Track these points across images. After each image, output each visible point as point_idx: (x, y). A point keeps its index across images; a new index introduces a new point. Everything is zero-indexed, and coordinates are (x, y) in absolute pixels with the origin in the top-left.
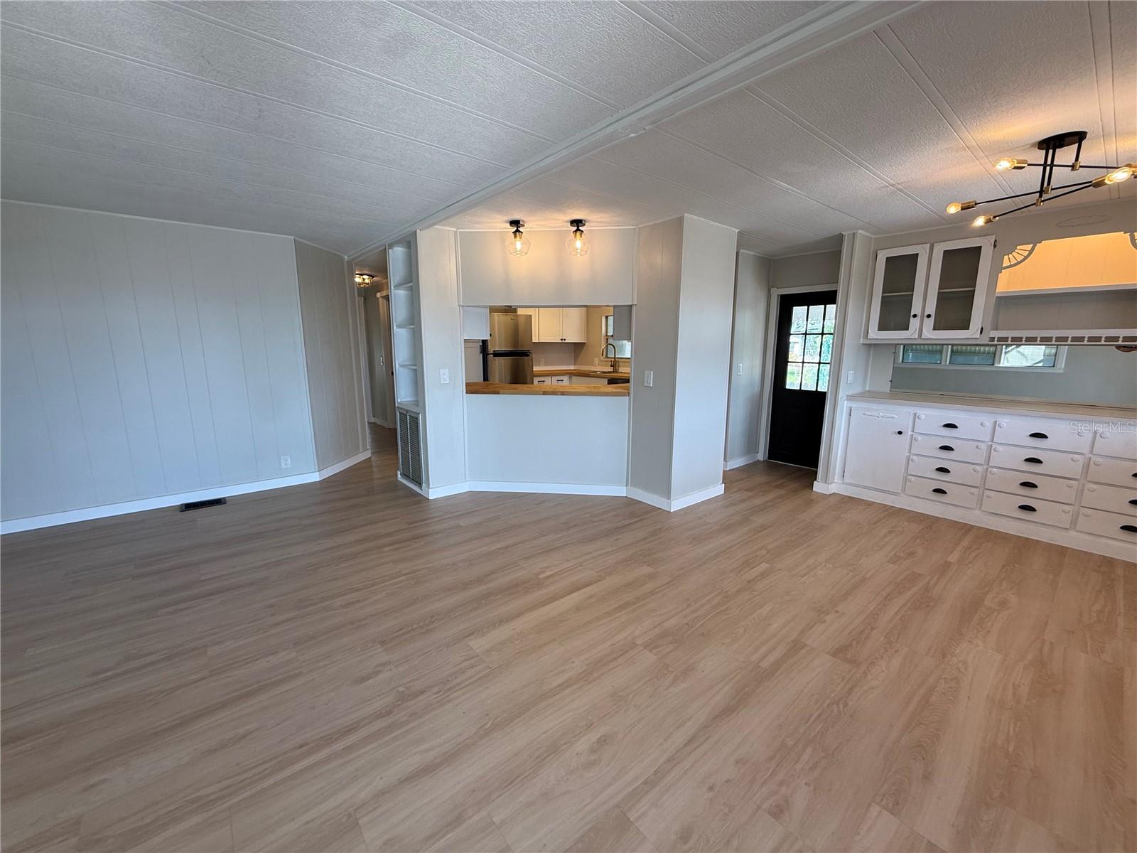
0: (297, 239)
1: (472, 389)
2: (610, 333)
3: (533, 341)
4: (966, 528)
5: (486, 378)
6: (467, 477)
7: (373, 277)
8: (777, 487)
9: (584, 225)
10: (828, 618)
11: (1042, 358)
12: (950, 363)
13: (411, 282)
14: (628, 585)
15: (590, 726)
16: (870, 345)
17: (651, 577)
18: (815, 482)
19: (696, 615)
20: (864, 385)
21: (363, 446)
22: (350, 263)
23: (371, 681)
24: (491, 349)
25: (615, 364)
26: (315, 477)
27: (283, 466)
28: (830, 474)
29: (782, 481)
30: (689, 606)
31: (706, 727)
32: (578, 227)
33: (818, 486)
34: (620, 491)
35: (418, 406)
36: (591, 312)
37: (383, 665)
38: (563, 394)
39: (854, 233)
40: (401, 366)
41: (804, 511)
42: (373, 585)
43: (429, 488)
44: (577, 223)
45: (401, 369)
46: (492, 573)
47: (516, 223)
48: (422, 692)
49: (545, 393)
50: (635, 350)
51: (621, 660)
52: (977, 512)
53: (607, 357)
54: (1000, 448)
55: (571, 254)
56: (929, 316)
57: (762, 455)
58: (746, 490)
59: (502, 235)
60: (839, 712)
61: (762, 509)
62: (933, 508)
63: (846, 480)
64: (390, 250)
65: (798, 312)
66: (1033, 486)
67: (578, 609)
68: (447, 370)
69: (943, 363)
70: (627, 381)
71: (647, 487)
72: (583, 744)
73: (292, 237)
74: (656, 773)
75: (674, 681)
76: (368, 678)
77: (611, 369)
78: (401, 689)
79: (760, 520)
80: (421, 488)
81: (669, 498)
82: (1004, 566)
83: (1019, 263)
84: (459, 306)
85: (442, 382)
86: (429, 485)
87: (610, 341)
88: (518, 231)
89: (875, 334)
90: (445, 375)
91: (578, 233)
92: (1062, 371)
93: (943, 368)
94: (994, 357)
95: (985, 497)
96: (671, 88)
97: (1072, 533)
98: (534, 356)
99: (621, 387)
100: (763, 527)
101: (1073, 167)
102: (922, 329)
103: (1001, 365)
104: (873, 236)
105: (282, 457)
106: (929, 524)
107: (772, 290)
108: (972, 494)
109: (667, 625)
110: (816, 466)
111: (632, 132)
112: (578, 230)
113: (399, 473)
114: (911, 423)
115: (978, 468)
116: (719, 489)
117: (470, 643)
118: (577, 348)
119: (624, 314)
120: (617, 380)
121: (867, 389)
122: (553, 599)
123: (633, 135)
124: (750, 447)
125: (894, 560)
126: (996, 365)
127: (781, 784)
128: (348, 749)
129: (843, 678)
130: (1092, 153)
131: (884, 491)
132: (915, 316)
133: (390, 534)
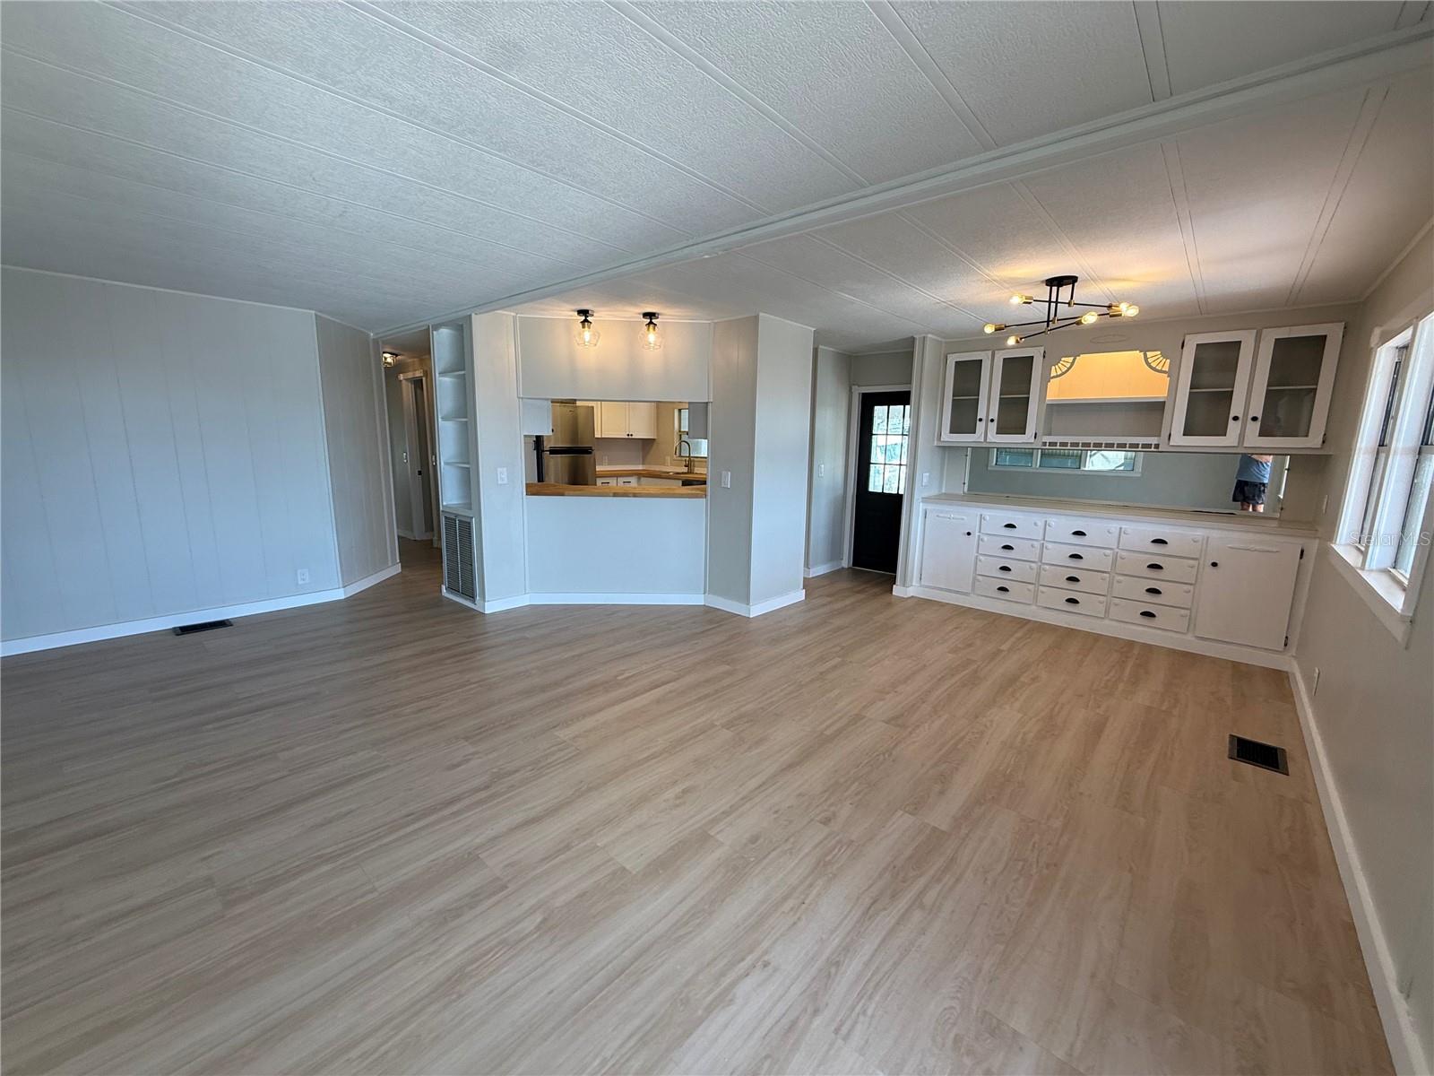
0: (319, 314)
1: (532, 490)
2: (685, 428)
3: (596, 436)
4: (1023, 623)
5: (541, 478)
6: (527, 589)
7: (397, 355)
8: (859, 592)
9: (658, 318)
10: (888, 696)
11: (1123, 461)
12: (1040, 466)
13: (464, 369)
14: (707, 681)
15: (675, 783)
16: (944, 448)
17: (729, 673)
18: (894, 586)
19: (770, 700)
20: (941, 487)
21: (392, 559)
22: (376, 342)
23: (463, 767)
24: (547, 445)
25: (690, 463)
26: (339, 594)
27: (300, 582)
28: (908, 579)
29: (864, 586)
30: (764, 694)
31: (775, 776)
32: (651, 319)
33: (897, 590)
34: (698, 599)
35: (470, 509)
36: (661, 409)
37: (473, 754)
38: (635, 495)
39: (924, 337)
40: (446, 463)
41: (881, 613)
42: (442, 693)
43: (484, 601)
44: (650, 315)
45: (448, 467)
46: (567, 678)
47: (584, 312)
48: (516, 771)
49: (615, 495)
50: (711, 448)
51: (701, 737)
52: (1034, 607)
53: (680, 456)
54: (1050, 546)
55: (643, 347)
56: (992, 420)
57: (846, 561)
58: (828, 596)
59: (568, 322)
60: (885, 759)
61: (841, 612)
62: (999, 606)
63: (923, 583)
64: (435, 332)
65: (880, 411)
66: (1077, 580)
67: (658, 701)
68: (505, 469)
69: (1034, 466)
70: (704, 483)
71: (726, 593)
72: (670, 794)
73: (313, 312)
74: (731, 807)
75: (750, 748)
76: (458, 765)
77: (685, 470)
78: (494, 770)
79: (838, 622)
80: (474, 602)
81: (748, 604)
82: (1045, 651)
83: (1063, 373)
84: (519, 398)
85: (500, 482)
86: (484, 598)
87: (685, 437)
88: (586, 321)
89: (947, 437)
90: (503, 474)
91: (651, 326)
92: (1139, 475)
93: (1034, 471)
94: (1080, 460)
95: (1040, 593)
96: (738, 228)
97: (1107, 622)
98: (597, 454)
99: (698, 489)
100: (840, 628)
101: (1069, 304)
102: (987, 433)
103: (1086, 469)
104: (943, 340)
105: (299, 571)
106: (992, 619)
107: (853, 387)
108: (1029, 590)
109: (743, 709)
110: (895, 570)
111: (707, 254)
112: (651, 323)
113: (444, 587)
114: (978, 523)
115: (1033, 565)
116: (800, 595)
117: (556, 733)
118: (647, 444)
119: (700, 411)
120: (692, 482)
121: (943, 491)
122: (635, 695)
123: (706, 257)
124: (834, 554)
125: (954, 650)
126: (1082, 468)
127: (831, 805)
128: (454, 814)
129: (892, 737)
130: (1082, 292)
131: (957, 592)
132: (981, 420)
133: (448, 648)
